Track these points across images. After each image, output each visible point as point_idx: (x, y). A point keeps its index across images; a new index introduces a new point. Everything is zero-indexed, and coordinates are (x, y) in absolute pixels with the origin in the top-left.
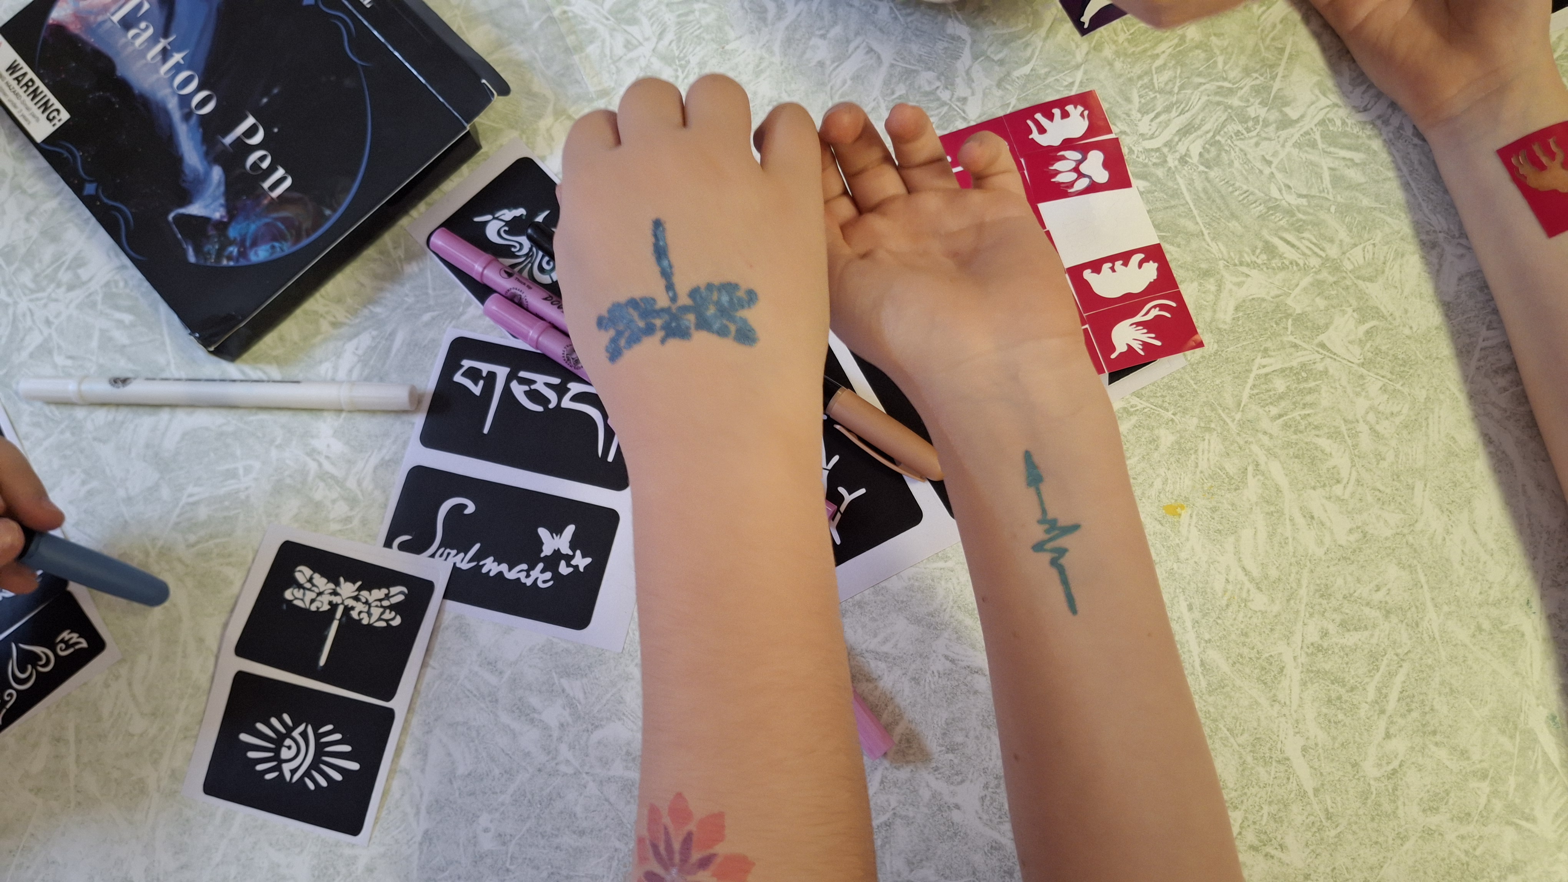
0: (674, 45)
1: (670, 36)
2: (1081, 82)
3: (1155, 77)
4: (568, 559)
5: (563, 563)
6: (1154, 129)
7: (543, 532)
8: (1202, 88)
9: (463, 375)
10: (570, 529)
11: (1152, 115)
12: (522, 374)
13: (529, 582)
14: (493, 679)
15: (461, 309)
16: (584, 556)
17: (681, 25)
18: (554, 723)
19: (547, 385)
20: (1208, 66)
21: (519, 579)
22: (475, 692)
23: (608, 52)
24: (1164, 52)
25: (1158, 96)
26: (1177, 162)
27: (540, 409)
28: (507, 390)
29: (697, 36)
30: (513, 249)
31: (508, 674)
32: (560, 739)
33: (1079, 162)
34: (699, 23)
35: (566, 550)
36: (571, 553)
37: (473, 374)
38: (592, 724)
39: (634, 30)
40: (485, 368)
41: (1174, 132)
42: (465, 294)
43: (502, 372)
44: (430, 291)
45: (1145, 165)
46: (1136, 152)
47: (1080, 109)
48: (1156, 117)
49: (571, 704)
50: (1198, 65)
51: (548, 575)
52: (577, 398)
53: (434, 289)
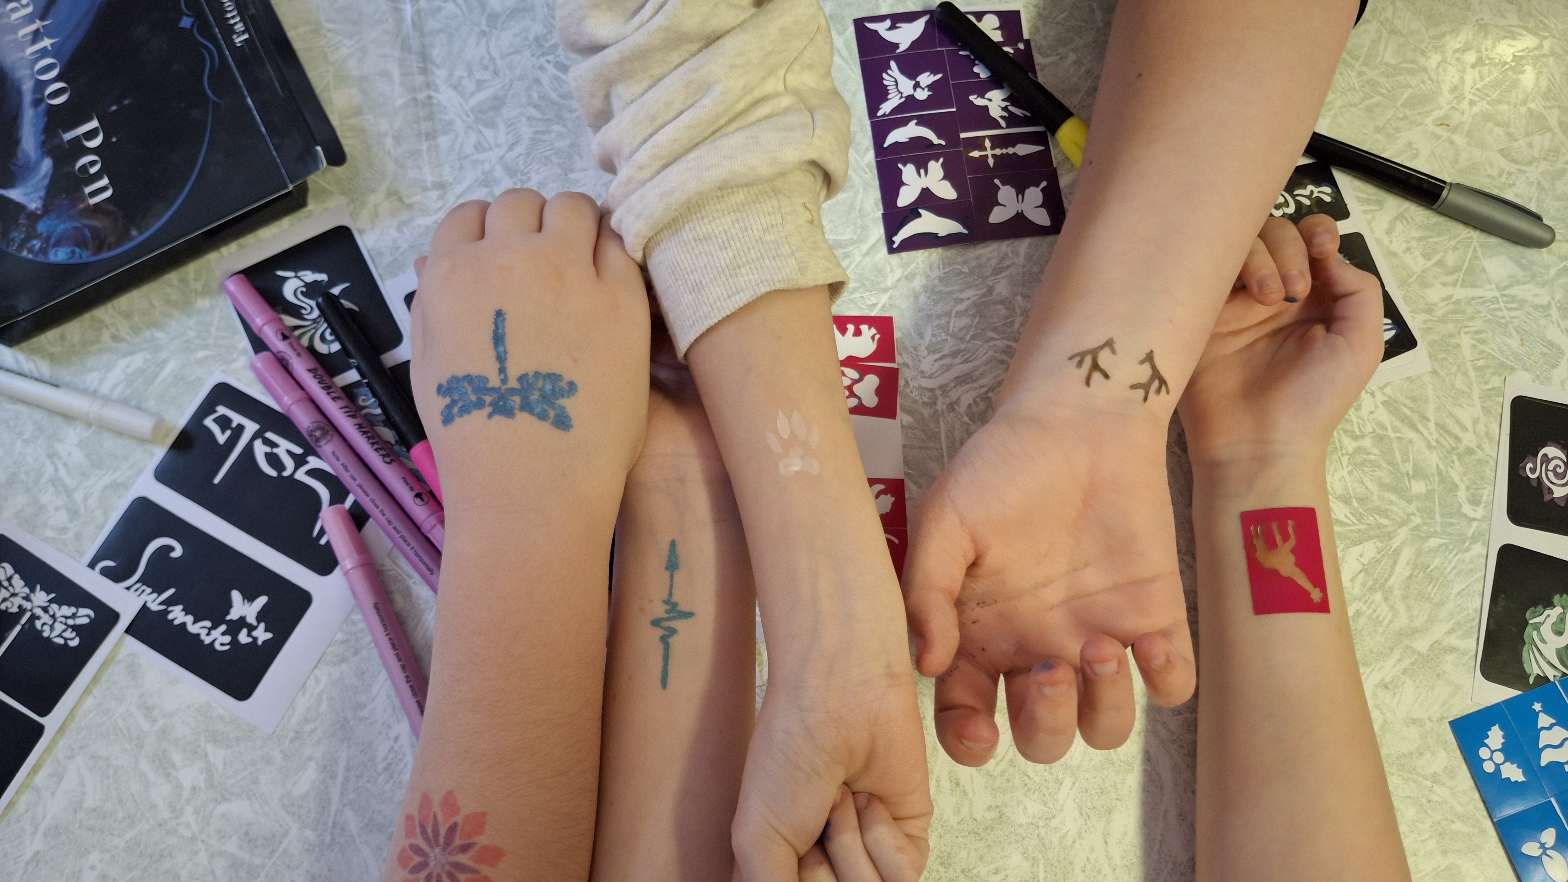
0: (521, 158)
1: (520, 149)
2: (884, 306)
3: (953, 320)
4: (251, 628)
5: (244, 631)
6: (934, 369)
7: (236, 595)
8: (991, 343)
9: (215, 420)
10: (262, 600)
11: (938, 356)
12: (270, 435)
13: (207, 640)
14: (145, 726)
15: (235, 356)
16: (266, 630)
17: (535, 141)
18: (187, 784)
19: (289, 452)
20: (1005, 324)
21: (198, 635)
22: (125, 732)
23: (457, 147)
24: (968, 299)
25: (949, 338)
26: (945, 407)
27: (273, 473)
28: (249, 447)
29: (546, 157)
30: (303, 311)
31: (160, 723)
32: (188, 801)
33: (856, 382)
34: (552, 144)
35: (251, 619)
36: (255, 623)
37: (224, 423)
38: (222, 796)
39: (488, 133)
40: (237, 419)
41: (952, 378)
42: (244, 342)
43: (251, 427)
44: (213, 330)
45: (915, 402)
46: (911, 387)
47: (873, 331)
48: (941, 358)
49: (209, 770)
50: (996, 320)
51: (227, 639)
52: (311, 473)
53: (217, 329)
